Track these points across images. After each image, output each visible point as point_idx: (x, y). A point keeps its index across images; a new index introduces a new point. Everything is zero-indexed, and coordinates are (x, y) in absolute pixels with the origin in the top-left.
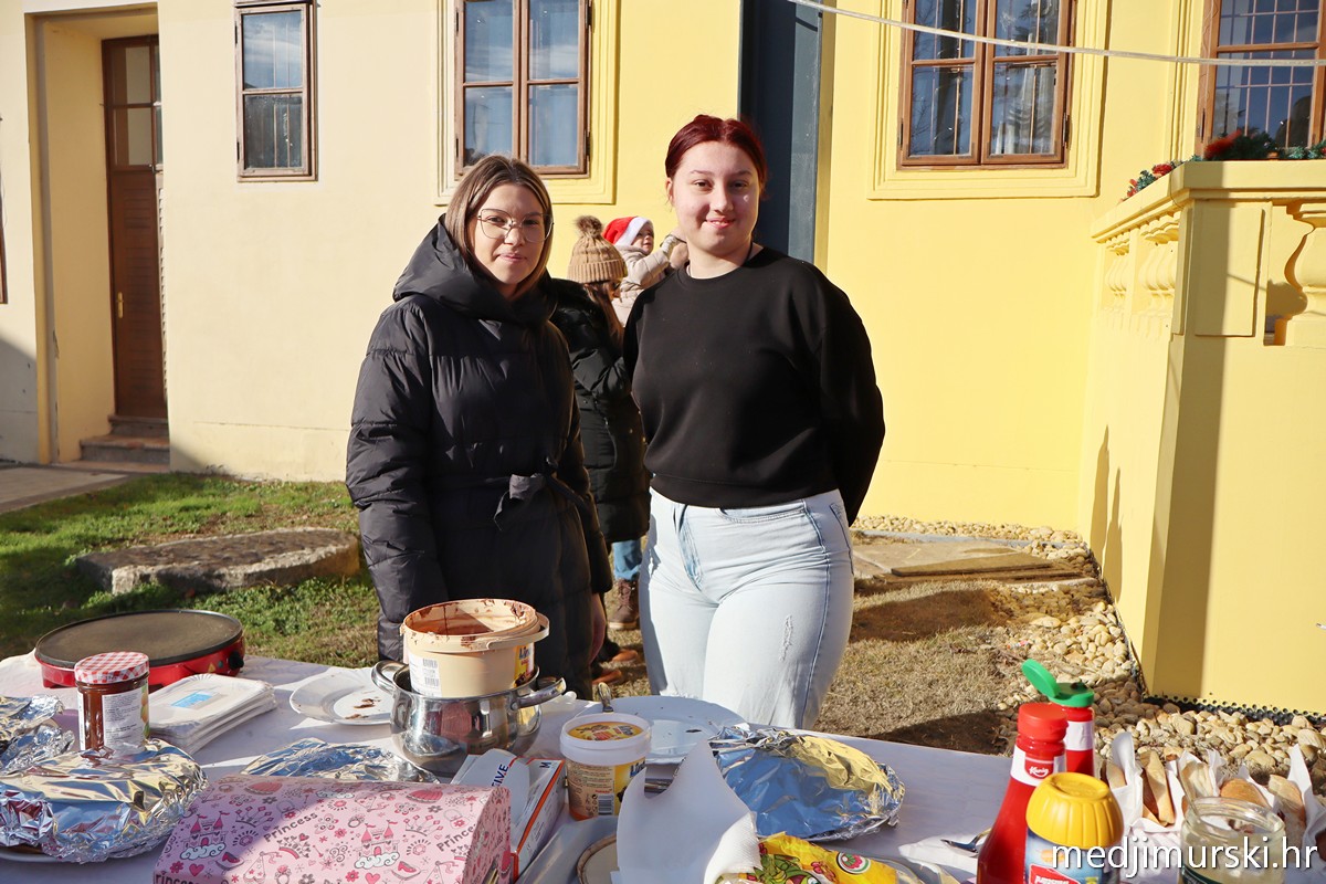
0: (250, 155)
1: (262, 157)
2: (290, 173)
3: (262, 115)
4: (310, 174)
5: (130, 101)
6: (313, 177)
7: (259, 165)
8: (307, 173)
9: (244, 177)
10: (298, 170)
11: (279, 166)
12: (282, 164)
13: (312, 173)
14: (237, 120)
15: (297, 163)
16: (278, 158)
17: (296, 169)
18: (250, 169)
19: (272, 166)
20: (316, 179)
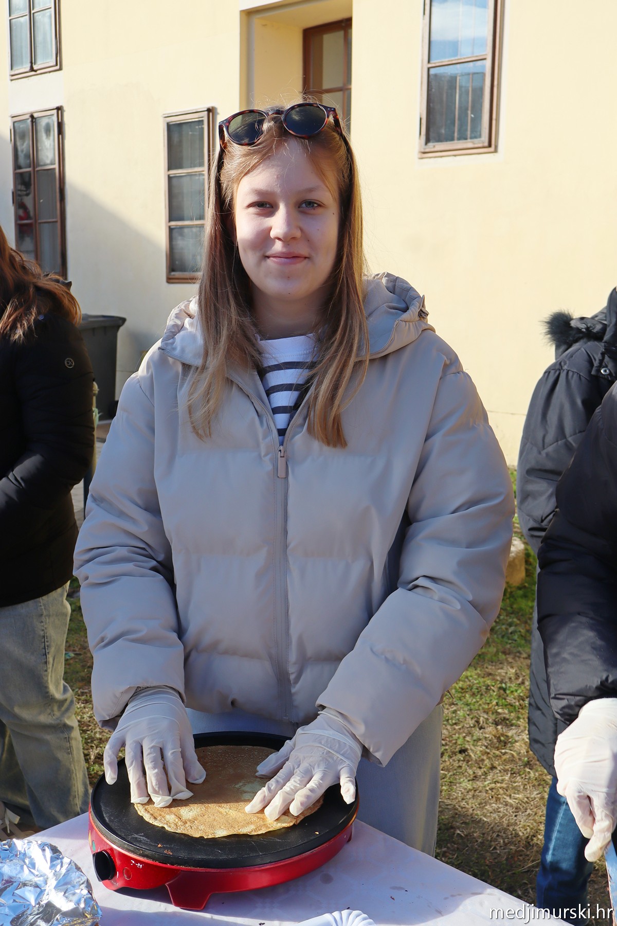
0: (431, 130)
1: (443, 131)
2: (470, 145)
3: (446, 88)
4: (490, 146)
5: (325, 86)
6: (492, 149)
7: (440, 139)
8: (486, 144)
9: (424, 153)
10: (478, 142)
11: (459, 139)
12: (462, 137)
13: (491, 144)
14: (421, 95)
15: (476, 135)
16: (459, 130)
17: (476, 140)
18: (431, 144)
19: (452, 139)
20: (496, 151)
